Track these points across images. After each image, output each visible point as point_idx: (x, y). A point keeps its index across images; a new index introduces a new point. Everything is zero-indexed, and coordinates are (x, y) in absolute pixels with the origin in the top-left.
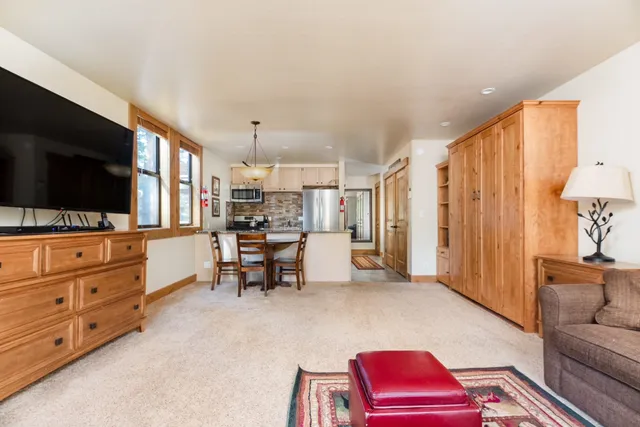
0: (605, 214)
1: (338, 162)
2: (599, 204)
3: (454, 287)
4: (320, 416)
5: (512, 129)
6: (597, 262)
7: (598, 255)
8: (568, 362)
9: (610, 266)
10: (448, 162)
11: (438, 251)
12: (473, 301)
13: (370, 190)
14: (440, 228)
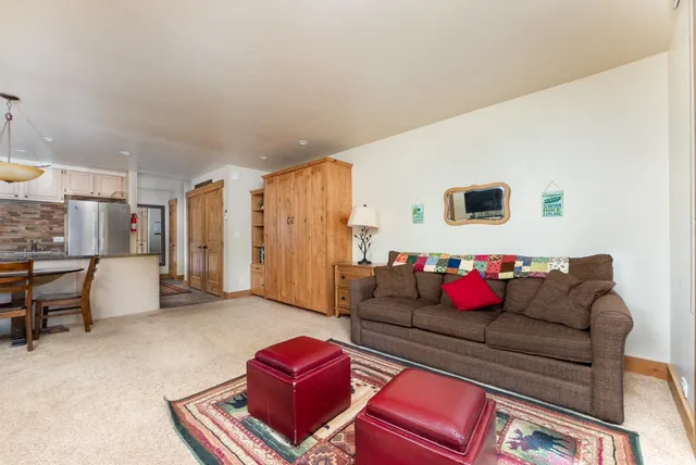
0: (368, 236)
1: (127, 172)
2: (365, 230)
3: (269, 296)
4: (218, 425)
5: (319, 174)
6: (364, 264)
7: (365, 260)
8: (364, 323)
9: (369, 266)
10: (263, 190)
11: (252, 267)
12: (288, 305)
13: (162, 208)
14: (253, 247)
